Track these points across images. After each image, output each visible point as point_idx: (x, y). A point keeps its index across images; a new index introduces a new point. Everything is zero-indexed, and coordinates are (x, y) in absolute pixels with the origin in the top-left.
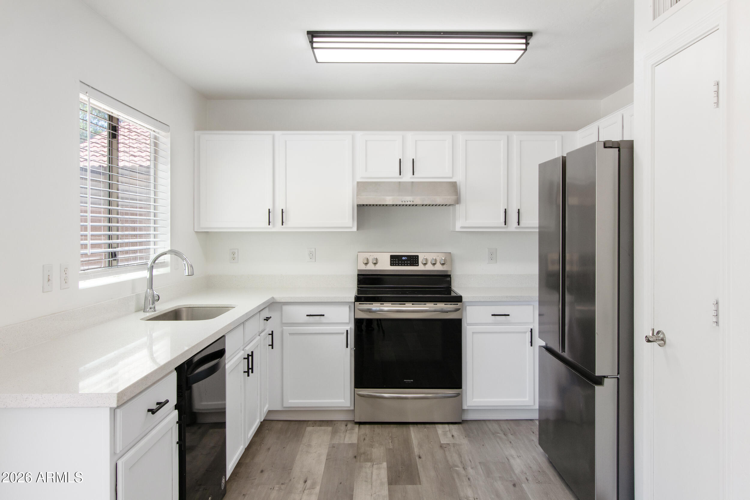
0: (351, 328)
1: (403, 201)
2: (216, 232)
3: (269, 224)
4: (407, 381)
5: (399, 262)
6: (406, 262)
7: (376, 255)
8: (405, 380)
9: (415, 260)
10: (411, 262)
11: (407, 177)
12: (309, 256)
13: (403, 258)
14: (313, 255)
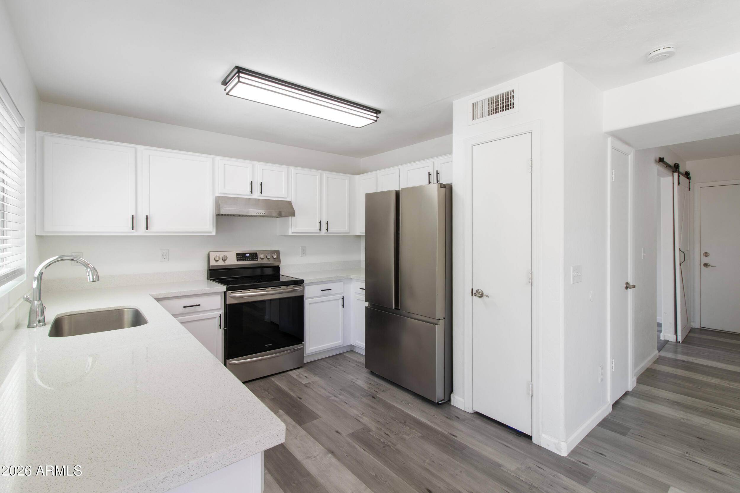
0: (222, 313)
1: (258, 213)
2: (54, 236)
3: (133, 229)
4: (268, 345)
5: (243, 258)
6: (248, 258)
7: (226, 254)
8: (266, 345)
9: (255, 256)
10: (252, 258)
11: (256, 195)
12: (162, 256)
13: (246, 255)
14: (166, 255)
